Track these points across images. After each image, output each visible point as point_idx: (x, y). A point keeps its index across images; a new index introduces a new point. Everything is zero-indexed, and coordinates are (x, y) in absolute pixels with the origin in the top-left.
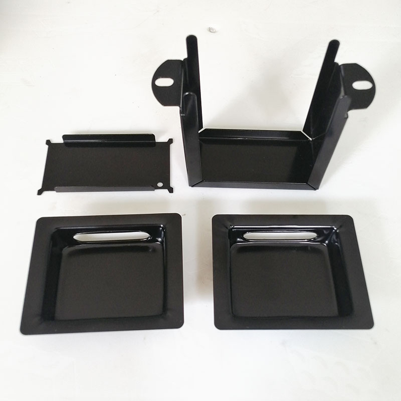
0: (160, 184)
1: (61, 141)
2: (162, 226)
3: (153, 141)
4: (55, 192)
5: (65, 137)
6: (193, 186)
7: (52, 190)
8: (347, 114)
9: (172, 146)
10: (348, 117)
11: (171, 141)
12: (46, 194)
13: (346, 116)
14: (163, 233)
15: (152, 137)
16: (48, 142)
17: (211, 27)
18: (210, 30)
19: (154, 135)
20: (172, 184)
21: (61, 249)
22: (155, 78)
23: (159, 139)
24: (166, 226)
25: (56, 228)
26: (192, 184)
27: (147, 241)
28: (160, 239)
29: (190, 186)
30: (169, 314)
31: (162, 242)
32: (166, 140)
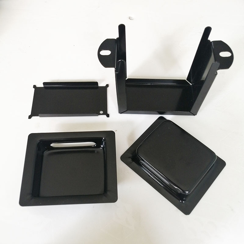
0: (101, 112)
1: (42, 86)
2: (103, 138)
3: (97, 86)
4: (39, 117)
5: (44, 84)
6: (121, 113)
7: (37, 115)
8: (217, 72)
9: (108, 89)
10: (217, 74)
11: (107, 86)
12: (34, 118)
13: (216, 73)
14: (104, 142)
15: (96, 83)
16: (35, 87)
17: (130, 16)
18: (130, 18)
19: (97, 82)
20: (109, 112)
21: (43, 152)
22: (100, 50)
23: (100, 85)
24: (106, 139)
25: (40, 140)
26: (121, 112)
27: (94, 147)
28: (102, 146)
29: (119, 113)
30: (108, 193)
31: (103, 148)
32: (105, 85)
